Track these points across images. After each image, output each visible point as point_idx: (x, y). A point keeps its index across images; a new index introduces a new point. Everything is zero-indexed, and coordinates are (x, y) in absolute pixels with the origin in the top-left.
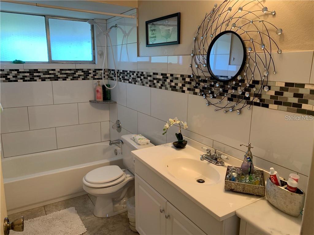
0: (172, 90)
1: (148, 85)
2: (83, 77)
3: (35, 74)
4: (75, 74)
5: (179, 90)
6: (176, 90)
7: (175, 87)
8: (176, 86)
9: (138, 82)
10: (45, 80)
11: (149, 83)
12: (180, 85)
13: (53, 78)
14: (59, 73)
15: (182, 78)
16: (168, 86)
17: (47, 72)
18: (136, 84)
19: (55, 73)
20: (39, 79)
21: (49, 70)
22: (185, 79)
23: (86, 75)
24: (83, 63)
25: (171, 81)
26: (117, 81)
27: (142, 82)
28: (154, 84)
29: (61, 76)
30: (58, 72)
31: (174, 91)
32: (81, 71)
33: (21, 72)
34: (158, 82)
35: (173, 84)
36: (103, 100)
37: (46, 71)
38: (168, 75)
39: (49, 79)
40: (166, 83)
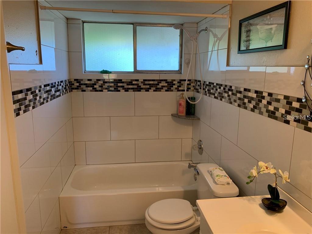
0: (269, 116)
1: (236, 104)
2: (166, 88)
3: (119, 84)
4: (159, 85)
5: (279, 117)
6: (276, 118)
7: (273, 113)
8: (275, 112)
9: (225, 98)
10: (128, 91)
11: (238, 101)
12: (282, 111)
13: (136, 88)
14: (143, 84)
15: (285, 101)
16: (263, 110)
17: (130, 83)
18: (222, 100)
19: (138, 84)
20: (123, 89)
21: (132, 80)
22: (292, 103)
23: (170, 87)
24: (168, 73)
25: (269, 103)
26: (203, 94)
27: (230, 99)
28: (244, 104)
29: (144, 87)
30: (142, 82)
31: (272, 118)
32: (165, 82)
33: (106, 82)
34: (250, 102)
35: (271, 108)
36: (185, 115)
37: (130, 81)
38: (265, 94)
39: (132, 90)
40: (261, 105)
